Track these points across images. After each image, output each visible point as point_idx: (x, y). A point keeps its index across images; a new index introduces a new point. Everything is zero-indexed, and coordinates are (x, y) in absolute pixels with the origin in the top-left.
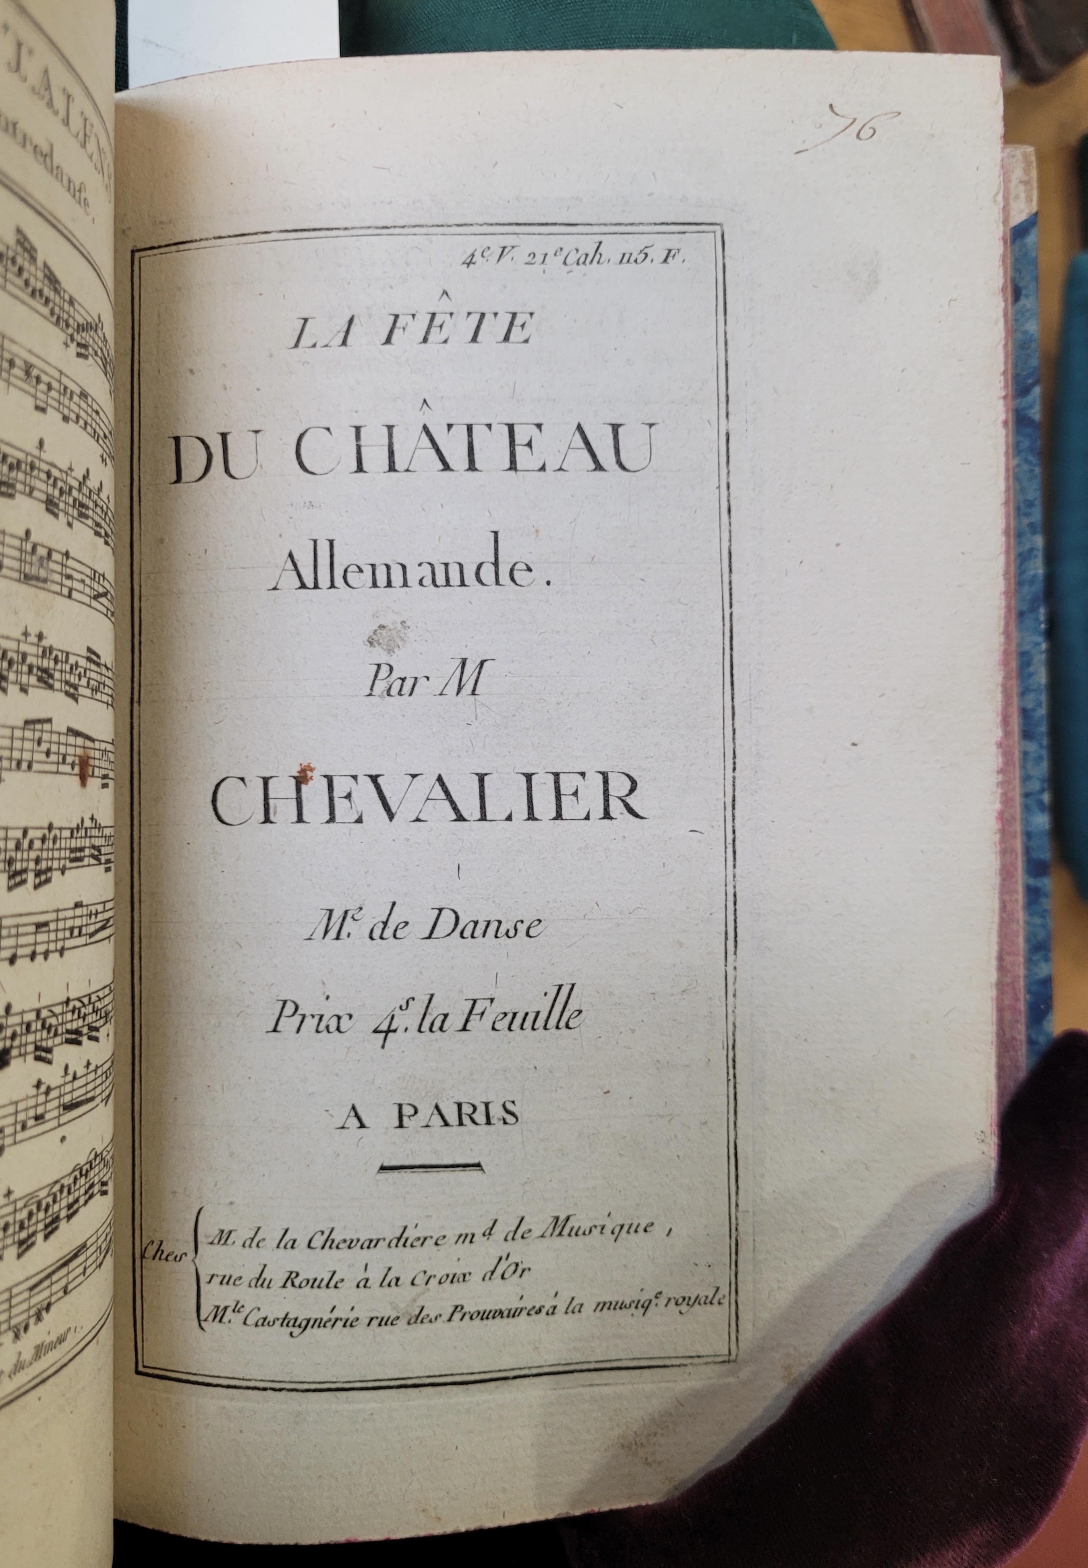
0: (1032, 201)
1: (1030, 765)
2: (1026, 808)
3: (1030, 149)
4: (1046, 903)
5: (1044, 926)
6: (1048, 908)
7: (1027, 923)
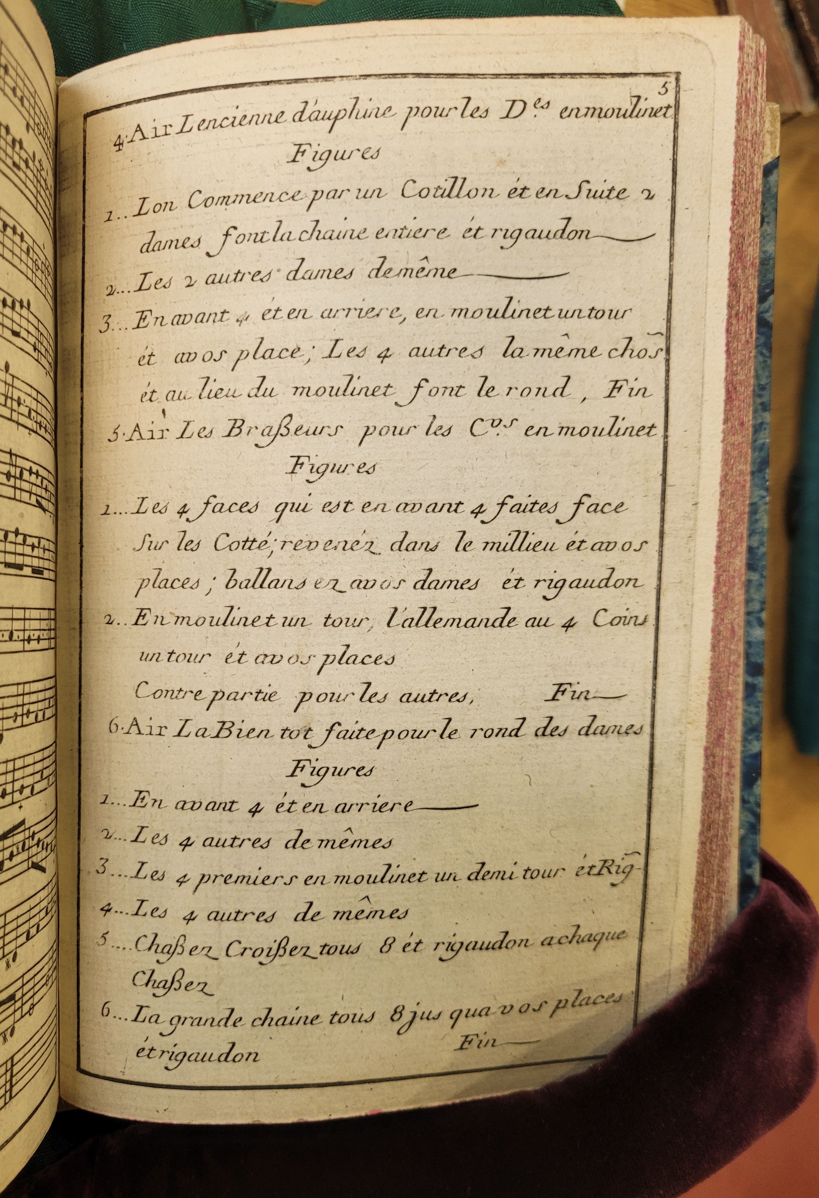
0: (775, 147)
1: (752, 591)
2: (748, 623)
3: (776, 106)
4: (760, 696)
5: (757, 714)
6: (761, 700)
7: (745, 711)
